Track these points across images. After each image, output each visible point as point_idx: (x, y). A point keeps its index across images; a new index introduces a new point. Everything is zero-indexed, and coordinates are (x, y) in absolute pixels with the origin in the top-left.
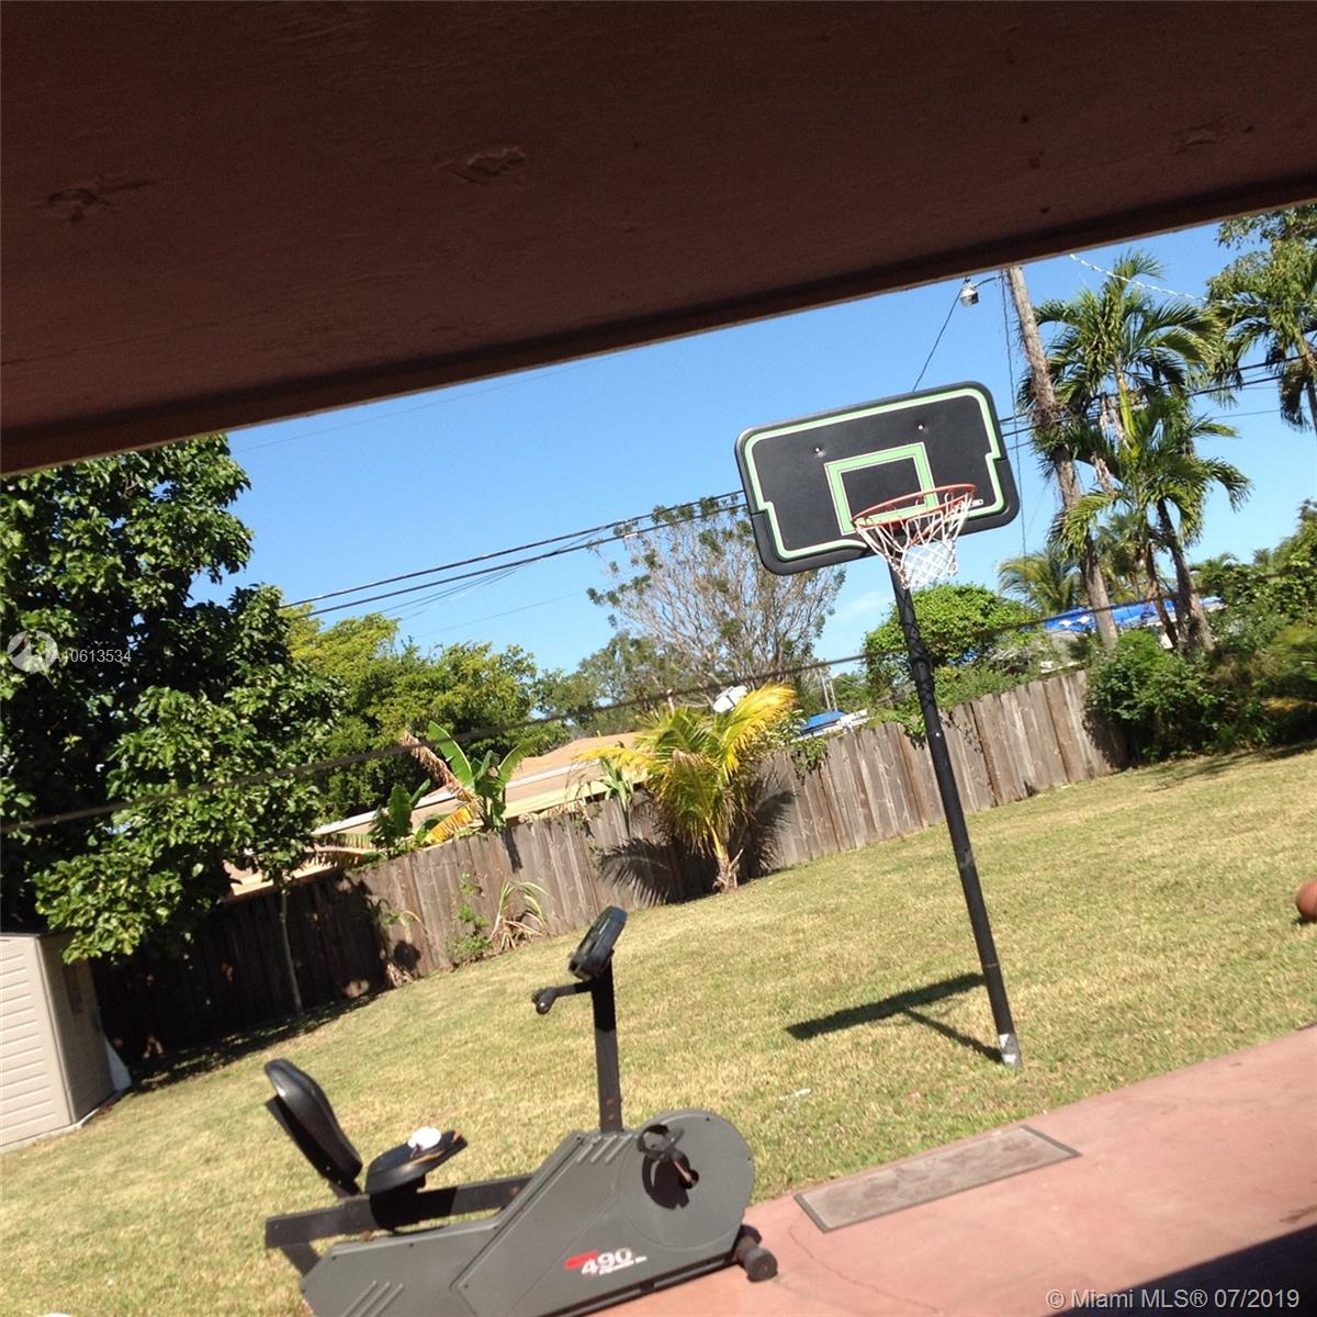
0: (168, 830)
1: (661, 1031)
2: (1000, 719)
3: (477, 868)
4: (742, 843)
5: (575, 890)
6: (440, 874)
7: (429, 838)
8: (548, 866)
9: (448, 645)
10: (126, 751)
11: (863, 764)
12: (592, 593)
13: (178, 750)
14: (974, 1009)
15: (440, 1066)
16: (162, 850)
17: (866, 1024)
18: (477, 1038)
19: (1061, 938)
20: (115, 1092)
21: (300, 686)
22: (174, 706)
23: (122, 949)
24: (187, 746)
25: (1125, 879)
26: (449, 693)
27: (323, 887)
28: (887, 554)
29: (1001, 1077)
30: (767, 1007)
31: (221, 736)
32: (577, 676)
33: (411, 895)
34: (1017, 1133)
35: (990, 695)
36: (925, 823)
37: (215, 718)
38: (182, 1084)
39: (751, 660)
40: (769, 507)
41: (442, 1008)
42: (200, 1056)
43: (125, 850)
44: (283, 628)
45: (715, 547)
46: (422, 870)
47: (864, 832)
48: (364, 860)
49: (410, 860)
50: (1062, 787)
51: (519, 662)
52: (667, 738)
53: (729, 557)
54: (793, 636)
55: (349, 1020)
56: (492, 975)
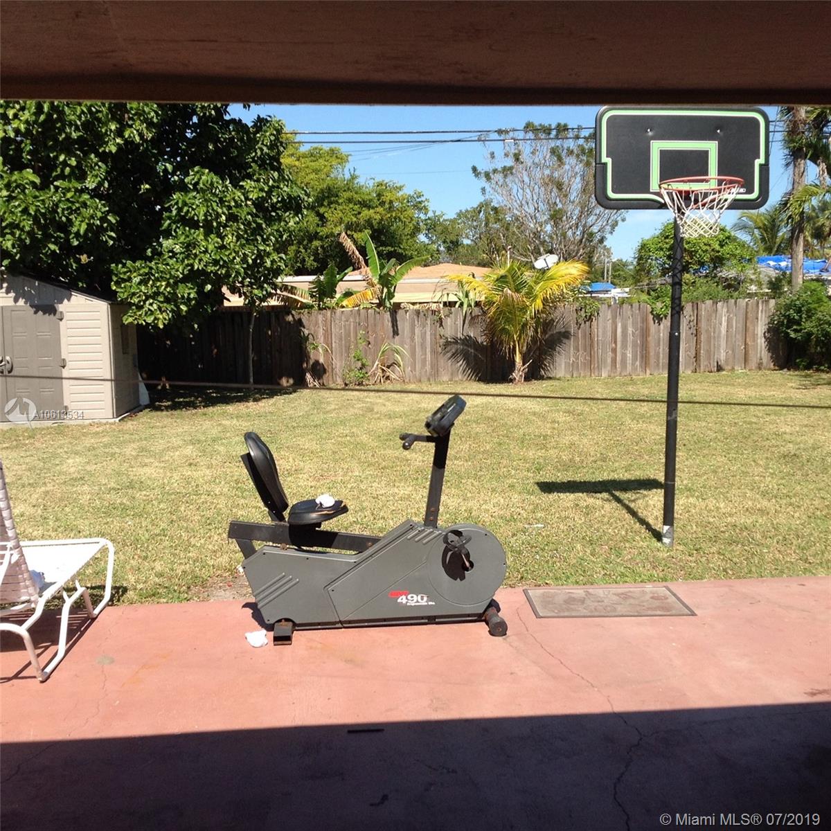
0: (194, 259)
1: (461, 463)
2: (713, 318)
3: (369, 329)
4: (532, 356)
5: (425, 358)
6: (347, 327)
7: (345, 303)
8: (412, 339)
9: (378, 180)
10: (177, 203)
11: (619, 325)
12: (474, 169)
13: (208, 211)
14: (652, 503)
15: (329, 445)
16: (189, 270)
17: (585, 494)
18: (353, 435)
19: (715, 472)
20: (140, 405)
21: (285, 189)
22: (209, 182)
23: (157, 324)
24: (213, 209)
25: (765, 443)
26: (371, 211)
27: (277, 317)
28: (676, 211)
29: (658, 550)
30: (527, 465)
31: (234, 208)
32: (453, 221)
33: (328, 335)
34: (661, 590)
35: (711, 301)
36: (648, 372)
37: (232, 196)
38: (178, 412)
39: (565, 238)
40: (609, 161)
41: (335, 409)
42: (191, 397)
43: (167, 264)
44: (282, 149)
45: (560, 159)
46: (337, 322)
47: (609, 368)
48: (304, 306)
49: (331, 314)
50: (739, 370)
51: (420, 202)
52: (502, 279)
53: (567, 167)
54: (595, 229)
55: (279, 400)
56: (366, 397)
